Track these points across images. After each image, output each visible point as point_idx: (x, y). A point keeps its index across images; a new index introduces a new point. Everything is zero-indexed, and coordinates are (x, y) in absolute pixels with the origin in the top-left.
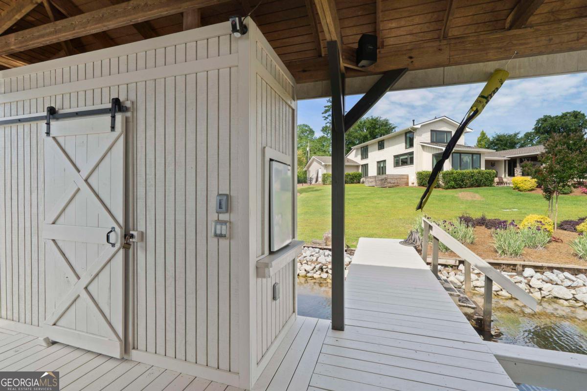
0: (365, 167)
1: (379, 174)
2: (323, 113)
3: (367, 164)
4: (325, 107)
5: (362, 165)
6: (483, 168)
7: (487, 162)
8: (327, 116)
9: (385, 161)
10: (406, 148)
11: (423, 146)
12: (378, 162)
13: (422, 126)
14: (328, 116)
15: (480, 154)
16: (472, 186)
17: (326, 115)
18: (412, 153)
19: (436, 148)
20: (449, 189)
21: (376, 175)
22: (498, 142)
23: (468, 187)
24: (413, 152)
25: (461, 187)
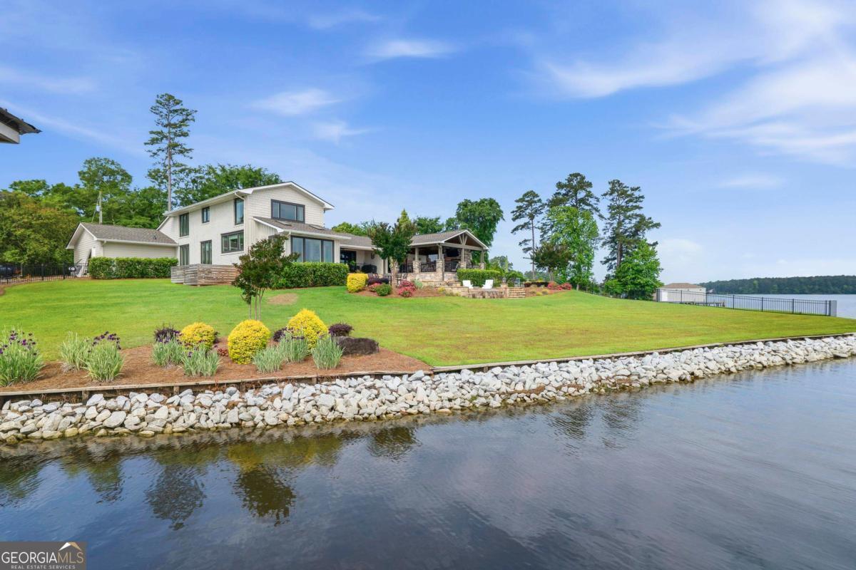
0: (185, 248)
1: (204, 262)
2: (146, 144)
3: (188, 245)
4: (152, 133)
5: (181, 247)
6: (337, 260)
7: (343, 251)
8: (155, 151)
9: (210, 242)
10: (236, 224)
11: (258, 223)
12: (203, 243)
13: (254, 192)
14: (158, 150)
15: (333, 241)
16: (315, 285)
17: (154, 148)
18: (241, 233)
19: (270, 227)
20: (281, 288)
21: (200, 263)
22: (419, 227)
23: (309, 286)
24: (243, 230)
25: (299, 287)
